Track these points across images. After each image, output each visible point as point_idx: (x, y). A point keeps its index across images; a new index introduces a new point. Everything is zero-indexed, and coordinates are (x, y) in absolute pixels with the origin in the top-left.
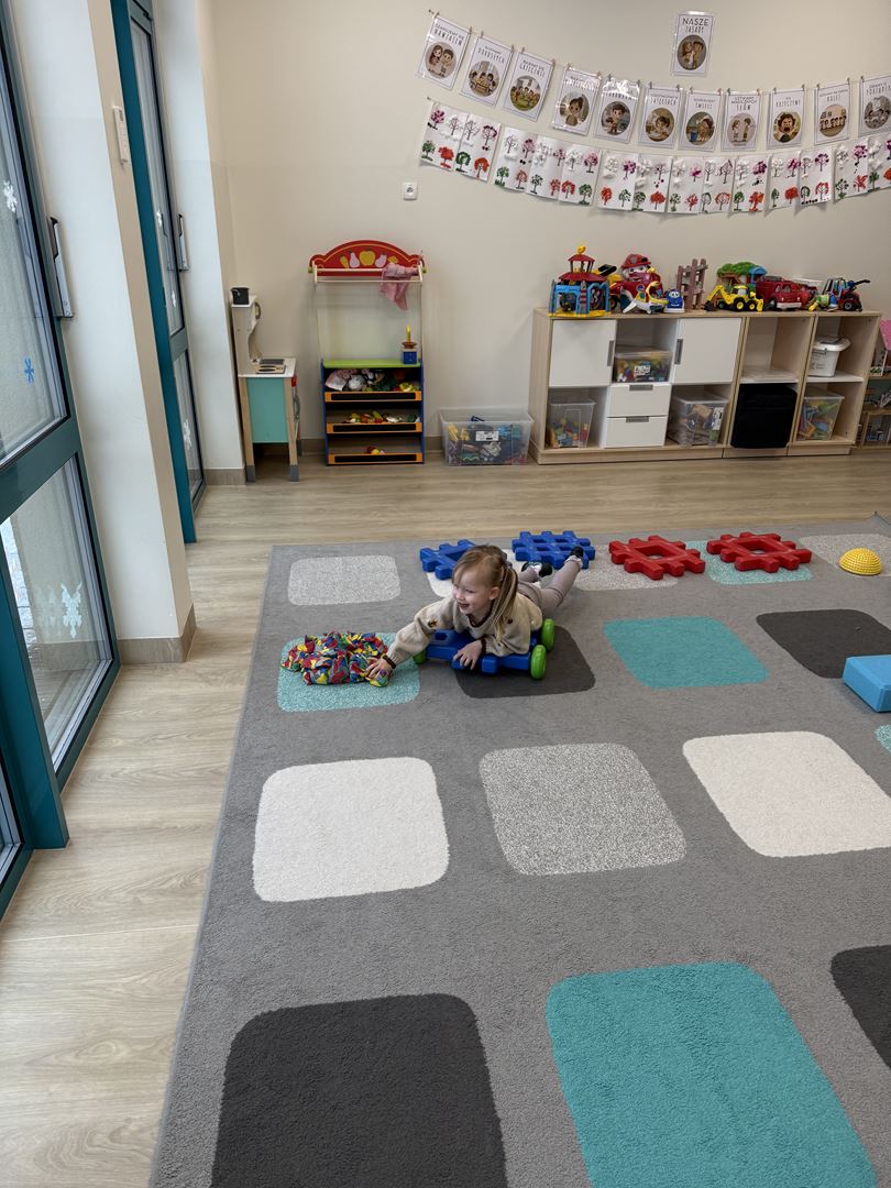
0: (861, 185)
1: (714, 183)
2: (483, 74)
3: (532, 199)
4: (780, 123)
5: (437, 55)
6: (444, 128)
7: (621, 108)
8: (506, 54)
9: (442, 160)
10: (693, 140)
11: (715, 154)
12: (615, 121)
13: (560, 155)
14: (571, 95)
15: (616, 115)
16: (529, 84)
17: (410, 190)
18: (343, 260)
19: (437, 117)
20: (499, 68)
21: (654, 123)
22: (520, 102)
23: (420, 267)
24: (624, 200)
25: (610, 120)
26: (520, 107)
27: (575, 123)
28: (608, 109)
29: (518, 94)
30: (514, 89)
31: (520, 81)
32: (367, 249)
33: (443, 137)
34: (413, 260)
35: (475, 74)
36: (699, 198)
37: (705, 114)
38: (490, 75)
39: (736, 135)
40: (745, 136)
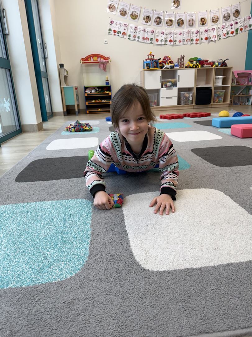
0: (225, 36)
1: (185, 37)
2: (123, 11)
3: (138, 42)
4: (201, 20)
5: (111, 7)
6: (114, 25)
7: (159, 18)
8: (129, 6)
9: (114, 33)
10: (179, 25)
11: (185, 29)
12: (158, 21)
13: (144, 31)
14: (146, 15)
15: (158, 20)
16: (135, 13)
17: (106, 41)
18: (89, 59)
19: (112, 22)
20: (127, 9)
21: (168, 21)
22: (133, 17)
23: (109, 60)
24: (162, 41)
25: (157, 21)
26: (133, 19)
27: (148, 22)
28: (156, 18)
29: (132, 15)
30: (131, 14)
31: (133, 12)
32: (96, 56)
33: (113, 27)
34: (108, 58)
35: (121, 11)
36: (182, 41)
37: (181, 19)
38: (125, 11)
39: (190, 24)
40: (192, 24)
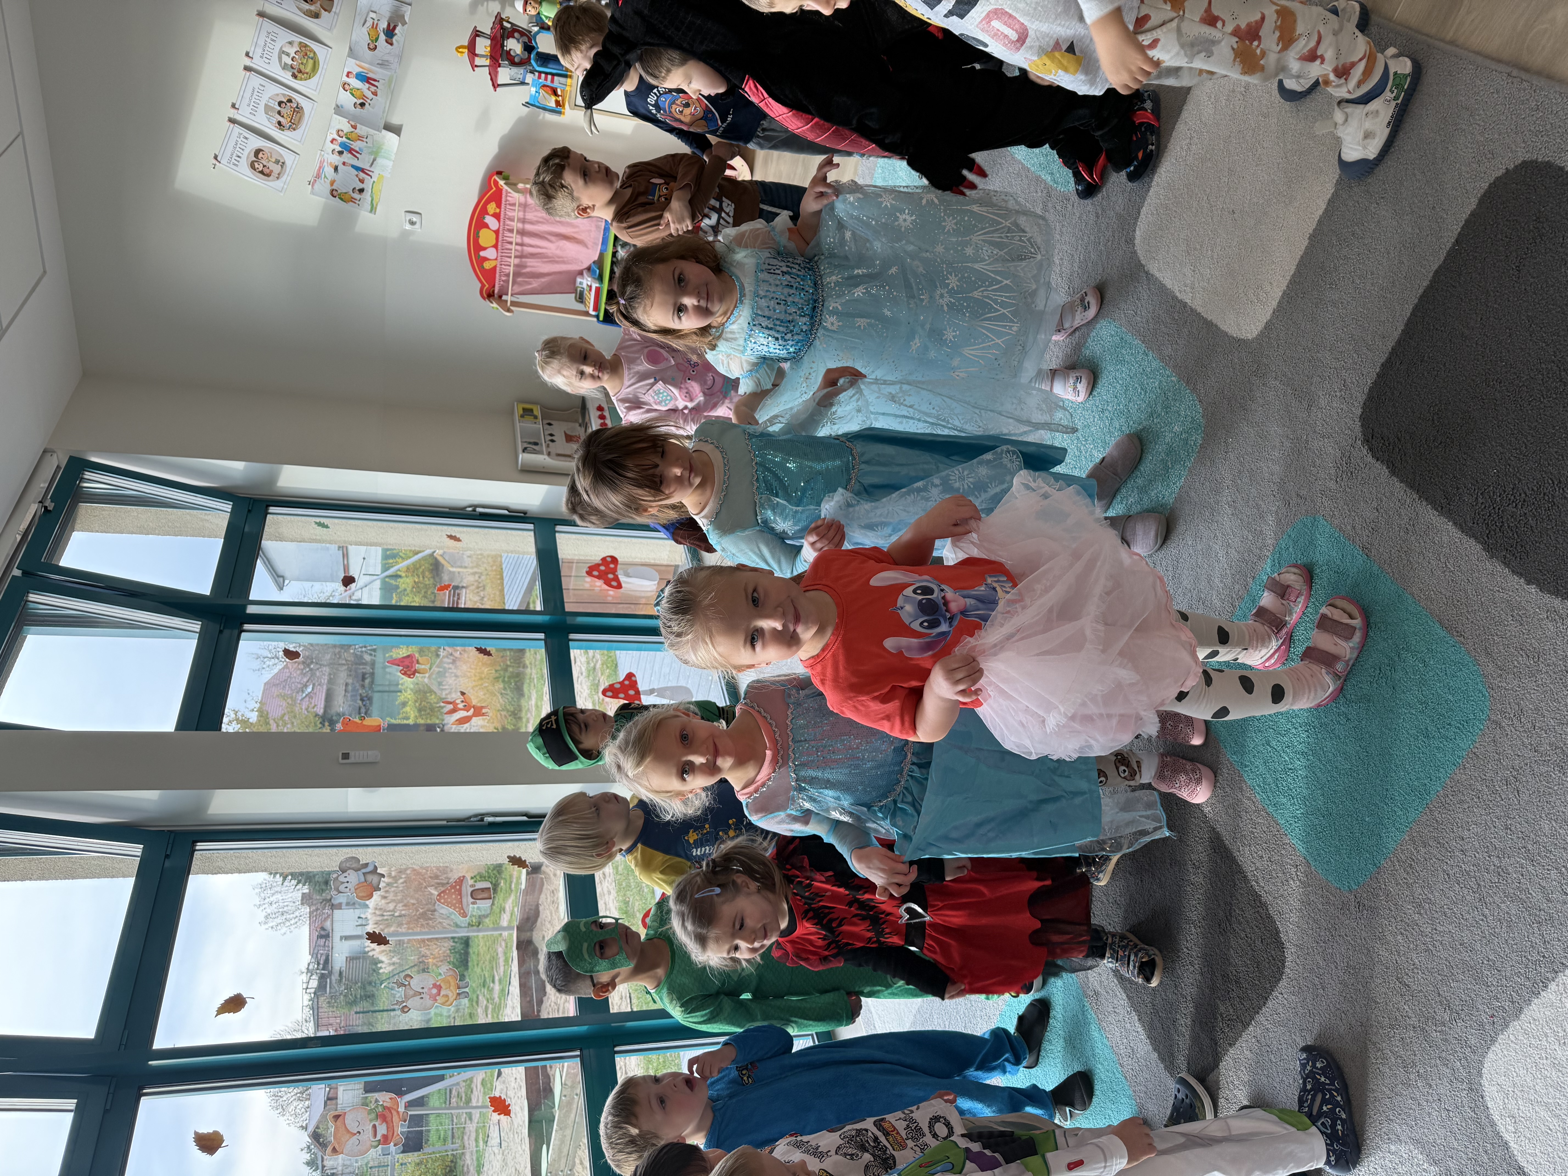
2: (279, 113)
5: (261, 167)
8: (255, 79)
16: (288, 55)
29: (300, 71)
30: (294, 76)
31: (285, 67)
32: (477, 234)
35: (279, 123)
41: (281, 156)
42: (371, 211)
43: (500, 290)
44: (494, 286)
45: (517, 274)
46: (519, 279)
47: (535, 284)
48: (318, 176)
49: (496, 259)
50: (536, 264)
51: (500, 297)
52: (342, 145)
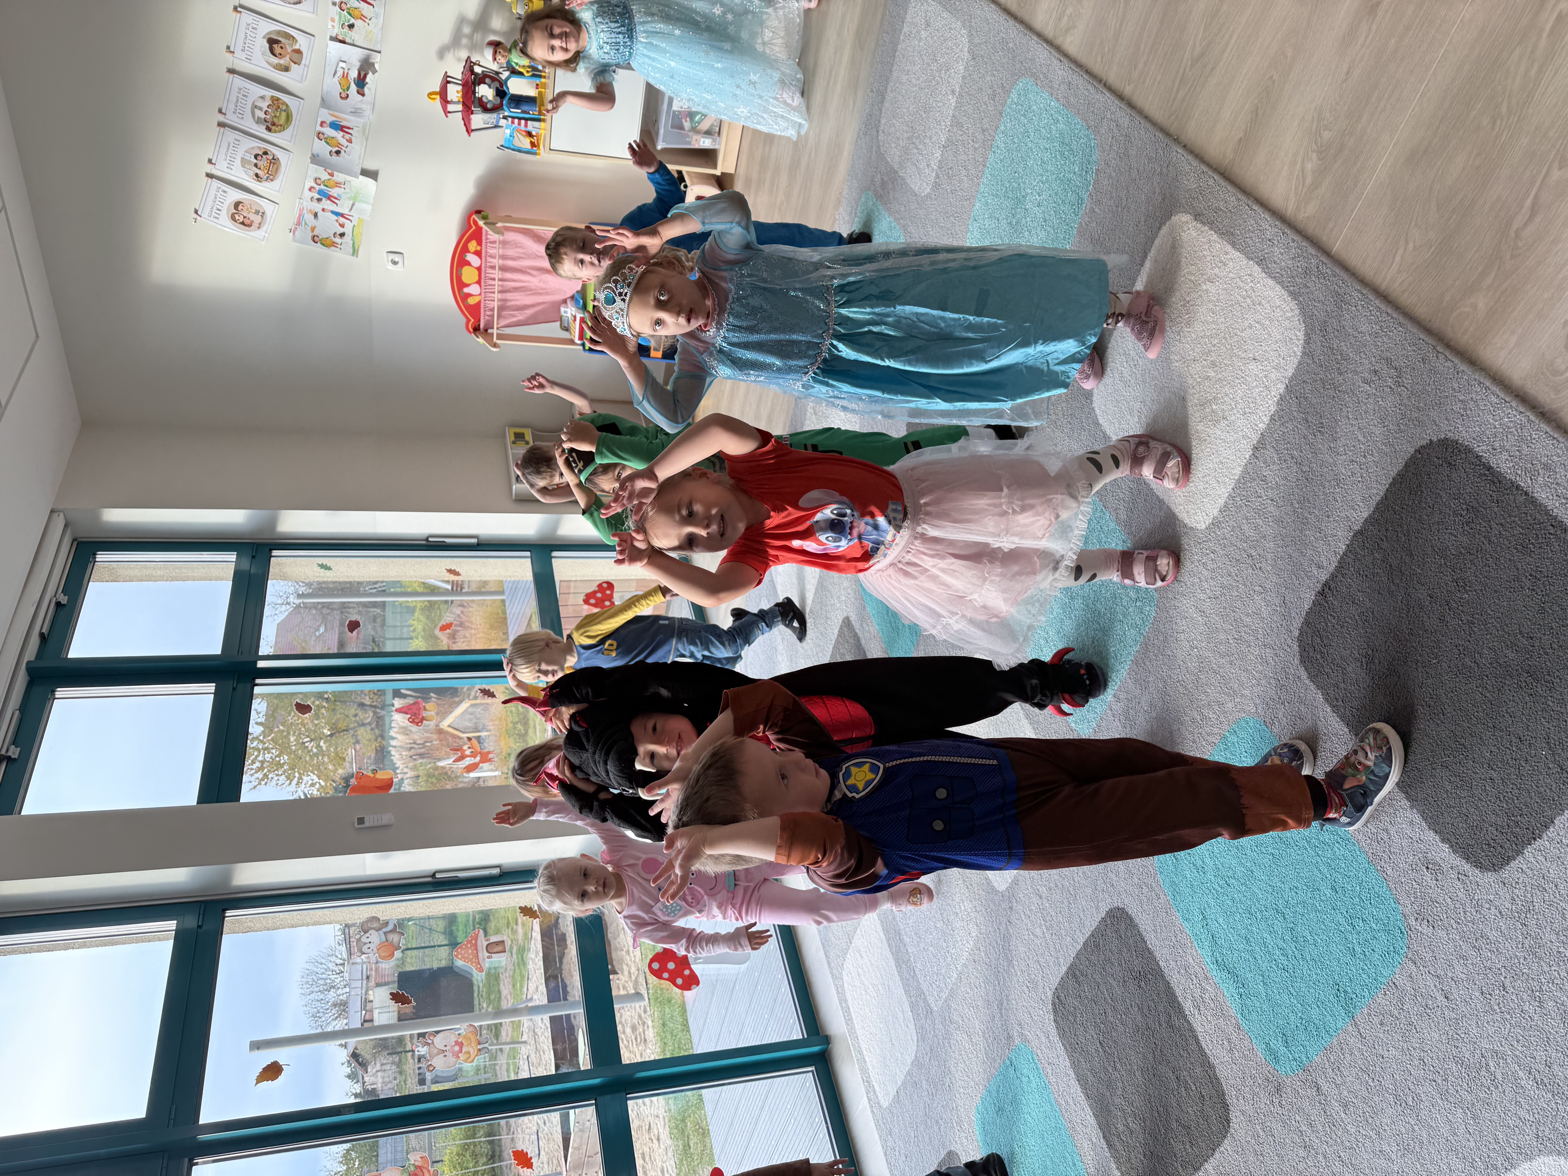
2: (256, 165)
5: (241, 219)
8: (230, 134)
32: (459, 272)
38: (256, 156)
41: (261, 206)
42: (353, 255)
43: (485, 325)
44: (479, 321)
45: (501, 308)
46: (505, 313)
47: (520, 316)
48: (299, 223)
49: (480, 294)
50: (519, 298)
51: (486, 330)
52: (320, 192)
